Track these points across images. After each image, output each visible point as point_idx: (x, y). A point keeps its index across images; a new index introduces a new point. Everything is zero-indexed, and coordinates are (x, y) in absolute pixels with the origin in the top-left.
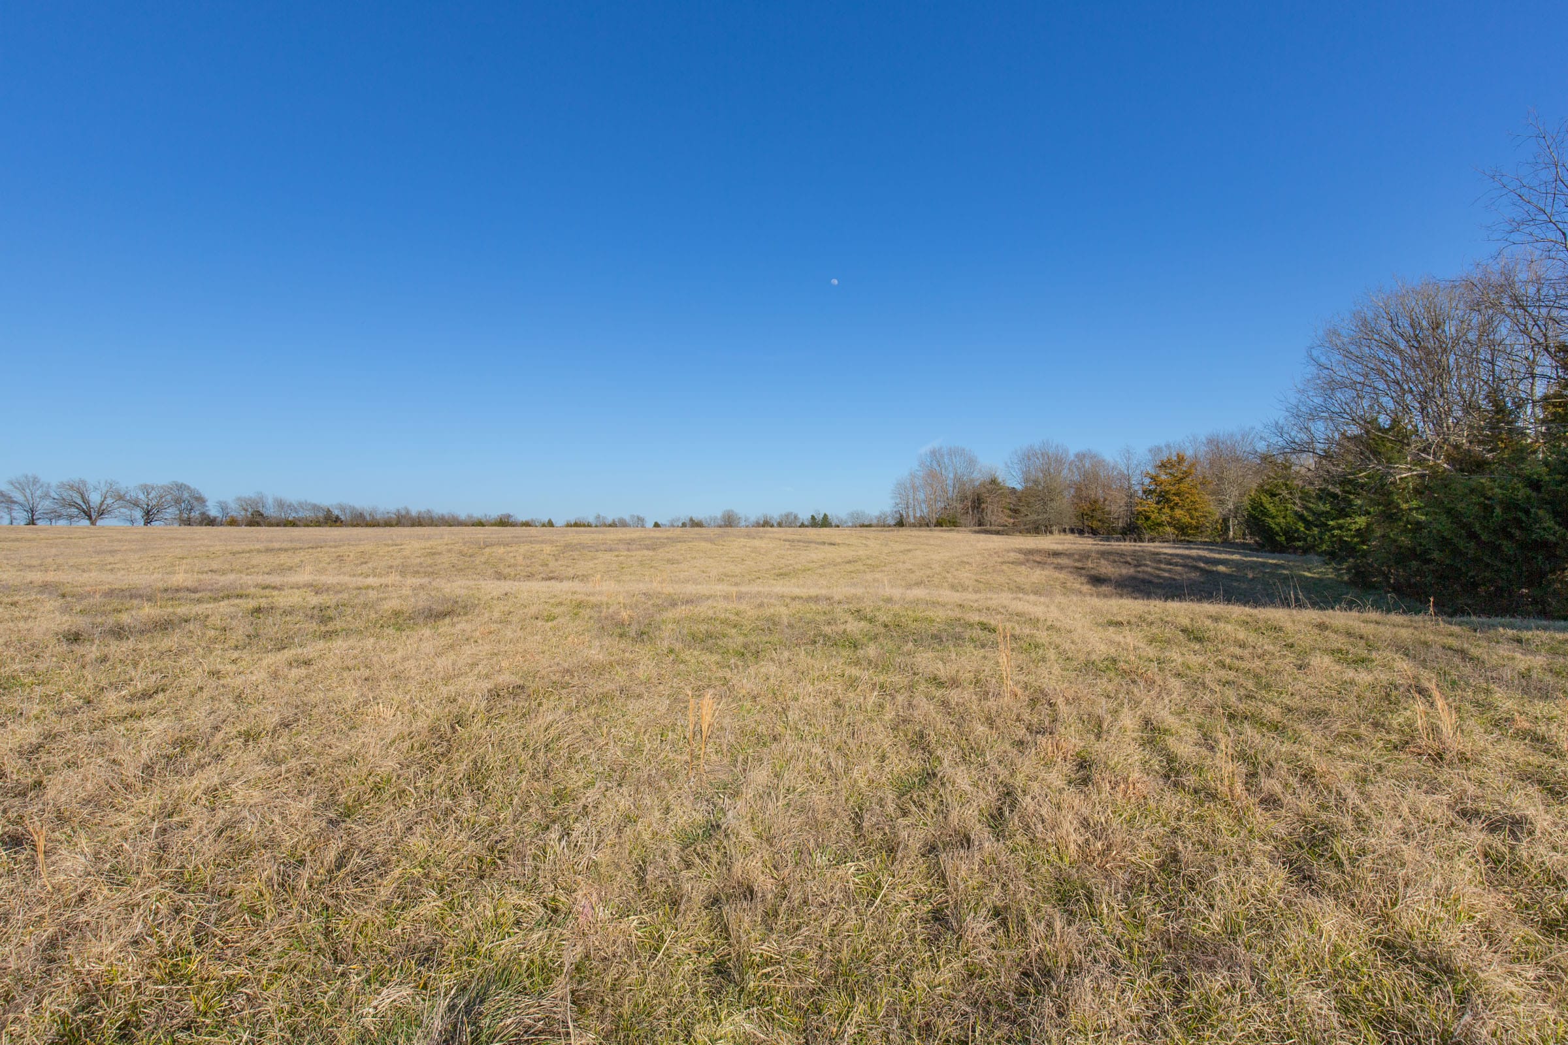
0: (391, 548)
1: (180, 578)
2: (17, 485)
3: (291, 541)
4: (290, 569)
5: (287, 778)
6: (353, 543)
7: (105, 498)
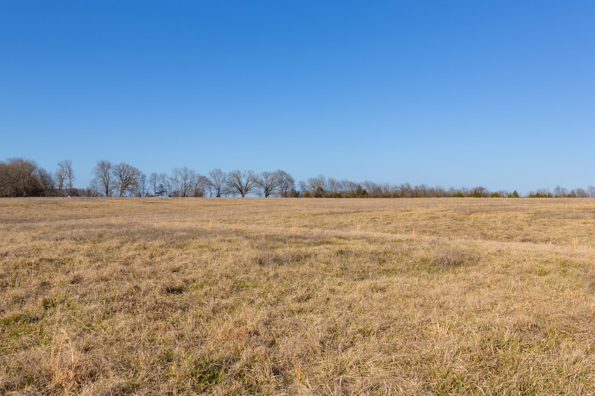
0: (404, 213)
1: (294, 230)
2: (213, 175)
3: (342, 207)
4: (346, 226)
5: (396, 364)
6: (379, 209)
7: (248, 181)
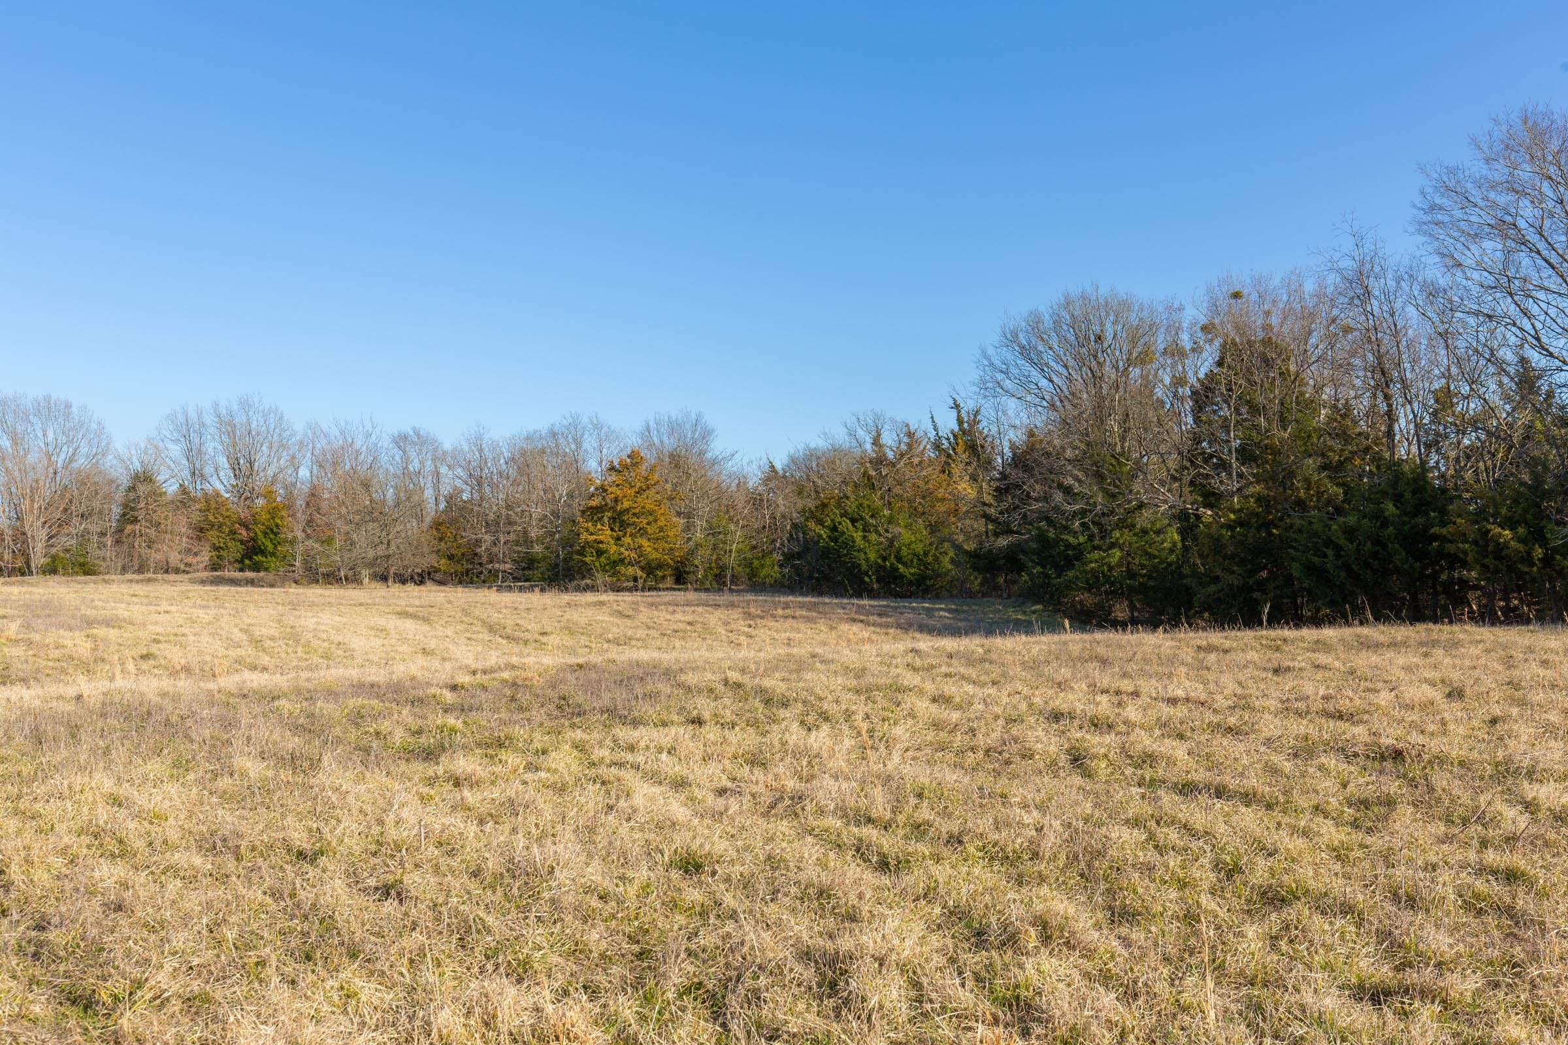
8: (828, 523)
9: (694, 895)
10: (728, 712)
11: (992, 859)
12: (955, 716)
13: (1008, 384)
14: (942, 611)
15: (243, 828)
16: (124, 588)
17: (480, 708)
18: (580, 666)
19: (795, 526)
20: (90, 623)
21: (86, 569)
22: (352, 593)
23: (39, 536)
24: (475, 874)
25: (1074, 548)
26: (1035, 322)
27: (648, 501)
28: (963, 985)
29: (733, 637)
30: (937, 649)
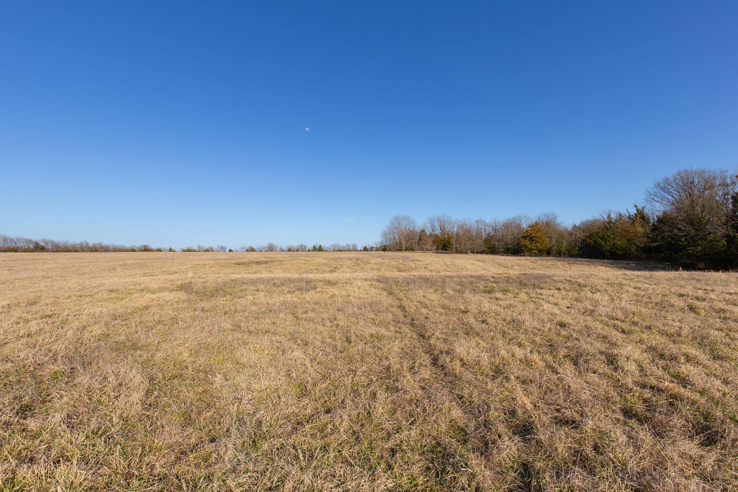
8: (593, 239)
9: (564, 333)
10: (568, 287)
11: (662, 334)
12: (643, 293)
13: (656, 199)
14: (632, 263)
15: (450, 304)
16: (420, 254)
17: (500, 282)
18: (524, 274)
19: (582, 240)
20: (414, 261)
21: (412, 250)
22: (466, 256)
23: (404, 243)
24: (504, 320)
25: (682, 246)
26: (667, 181)
27: (539, 234)
28: (658, 369)
29: (565, 269)
30: (633, 274)
